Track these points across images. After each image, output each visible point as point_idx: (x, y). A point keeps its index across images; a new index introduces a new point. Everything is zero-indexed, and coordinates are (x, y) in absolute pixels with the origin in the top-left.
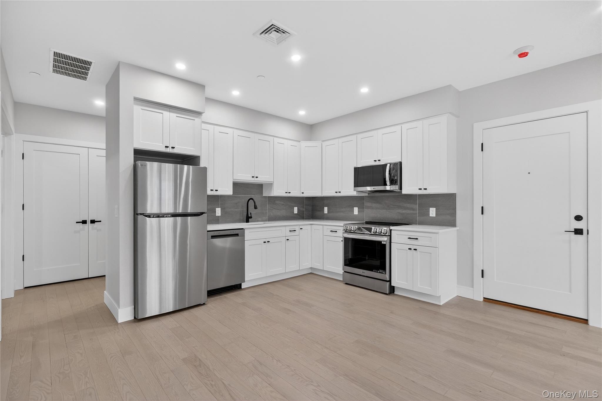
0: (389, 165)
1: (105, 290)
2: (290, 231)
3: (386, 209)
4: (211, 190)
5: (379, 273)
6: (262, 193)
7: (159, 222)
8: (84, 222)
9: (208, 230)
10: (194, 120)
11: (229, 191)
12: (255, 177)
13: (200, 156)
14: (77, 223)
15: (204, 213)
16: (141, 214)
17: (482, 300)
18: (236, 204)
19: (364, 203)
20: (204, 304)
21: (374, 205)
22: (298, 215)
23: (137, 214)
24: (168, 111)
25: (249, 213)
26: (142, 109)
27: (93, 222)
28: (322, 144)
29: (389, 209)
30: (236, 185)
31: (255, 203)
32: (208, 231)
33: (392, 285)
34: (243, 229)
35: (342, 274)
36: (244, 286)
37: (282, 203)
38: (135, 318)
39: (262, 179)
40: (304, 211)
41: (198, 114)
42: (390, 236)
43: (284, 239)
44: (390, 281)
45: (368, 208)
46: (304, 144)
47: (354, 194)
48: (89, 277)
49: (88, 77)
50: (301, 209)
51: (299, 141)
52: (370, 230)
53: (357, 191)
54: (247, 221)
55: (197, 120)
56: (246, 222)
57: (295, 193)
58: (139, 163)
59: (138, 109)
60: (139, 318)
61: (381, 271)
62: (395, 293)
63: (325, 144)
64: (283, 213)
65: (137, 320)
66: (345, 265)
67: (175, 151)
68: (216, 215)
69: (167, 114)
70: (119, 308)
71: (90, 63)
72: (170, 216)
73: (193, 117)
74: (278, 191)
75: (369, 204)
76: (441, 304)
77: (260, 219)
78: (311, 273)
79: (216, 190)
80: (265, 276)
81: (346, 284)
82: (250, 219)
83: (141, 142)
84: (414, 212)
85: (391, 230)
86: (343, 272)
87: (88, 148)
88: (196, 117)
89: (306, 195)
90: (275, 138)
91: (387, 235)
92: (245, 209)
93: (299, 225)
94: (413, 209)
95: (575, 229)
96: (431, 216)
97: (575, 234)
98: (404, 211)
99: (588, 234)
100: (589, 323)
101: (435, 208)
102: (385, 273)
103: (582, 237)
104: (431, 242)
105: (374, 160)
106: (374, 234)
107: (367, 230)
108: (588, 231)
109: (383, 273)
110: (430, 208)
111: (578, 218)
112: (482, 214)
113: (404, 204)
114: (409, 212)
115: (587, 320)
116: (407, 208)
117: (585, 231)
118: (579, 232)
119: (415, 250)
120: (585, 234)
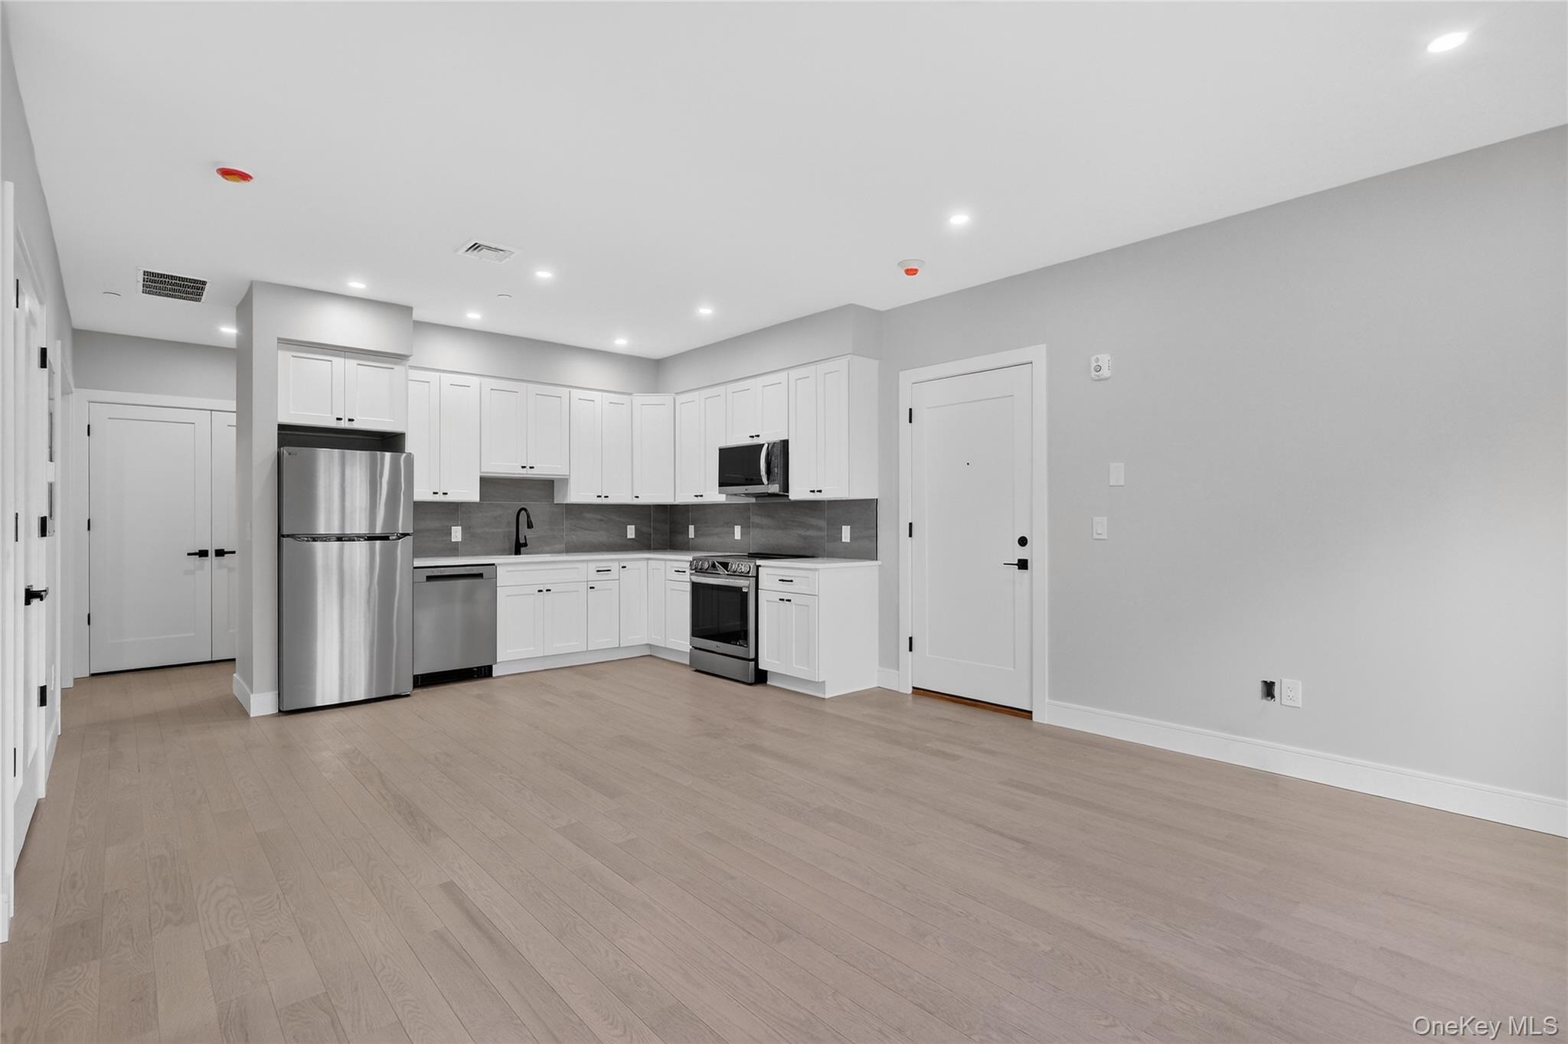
0: (766, 445)
1: (235, 673)
2: (598, 571)
4: (434, 493)
5: (740, 645)
6: (553, 499)
7: (341, 550)
8: (203, 554)
9: (415, 566)
10: (393, 369)
11: (473, 495)
12: (528, 467)
13: (404, 434)
14: (189, 554)
15: (408, 534)
16: (288, 536)
17: (910, 691)
18: (495, 518)
19: (749, 518)
20: (408, 696)
21: (765, 521)
22: (636, 541)
23: (283, 536)
24: (341, 357)
25: (520, 536)
26: (293, 356)
27: (220, 553)
28: (675, 399)
29: (785, 529)
30: (488, 483)
31: (528, 517)
32: (415, 568)
33: (760, 667)
34: (494, 564)
35: (689, 651)
36: (497, 671)
37: (599, 517)
38: (280, 711)
39: (543, 469)
40: (651, 534)
41: (399, 358)
42: (757, 577)
43: (584, 587)
44: (756, 660)
45: (755, 526)
46: (640, 399)
47: (720, 498)
48: (213, 659)
49: (203, 298)
50: (645, 529)
51: (631, 394)
52: (727, 567)
53: (727, 495)
54: (518, 552)
55: (399, 369)
56: (516, 554)
57: (621, 496)
58: (285, 450)
59: (285, 357)
60: (284, 710)
61: (739, 641)
62: (768, 683)
63: (680, 399)
64: (601, 536)
65: (282, 712)
66: (693, 634)
67: (355, 426)
68: (453, 540)
69: (338, 362)
70: (252, 692)
71: (204, 283)
72: (335, 539)
73: (391, 363)
74: (578, 493)
75: (755, 519)
76: (827, 696)
77: (547, 548)
78: (650, 656)
79: (445, 494)
80: (542, 655)
81: (697, 671)
82: (522, 549)
83: (292, 412)
84: (821, 534)
85: (758, 567)
86: (691, 650)
87: (211, 410)
88: (396, 364)
89: (642, 501)
90: (573, 391)
91: (750, 575)
92: (514, 529)
93: (619, 560)
94: (820, 529)
95: (1019, 560)
96: (843, 540)
97: (1019, 568)
98: (808, 533)
99: (1031, 569)
100: (1033, 717)
101: (849, 525)
102: (747, 646)
103: (1025, 574)
104: (809, 586)
105: (750, 436)
106: (734, 574)
107: (723, 567)
108: (1031, 564)
109: (745, 646)
110: (843, 526)
111: (1022, 541)
112: (910, 536)
113: (807, 518)
114: (814, 533)
115: (1030, 712)
116: (811, 527)
117: (1029, 563)
118: (1022, 564)
119: (788, 601)
120: (1029, 569)
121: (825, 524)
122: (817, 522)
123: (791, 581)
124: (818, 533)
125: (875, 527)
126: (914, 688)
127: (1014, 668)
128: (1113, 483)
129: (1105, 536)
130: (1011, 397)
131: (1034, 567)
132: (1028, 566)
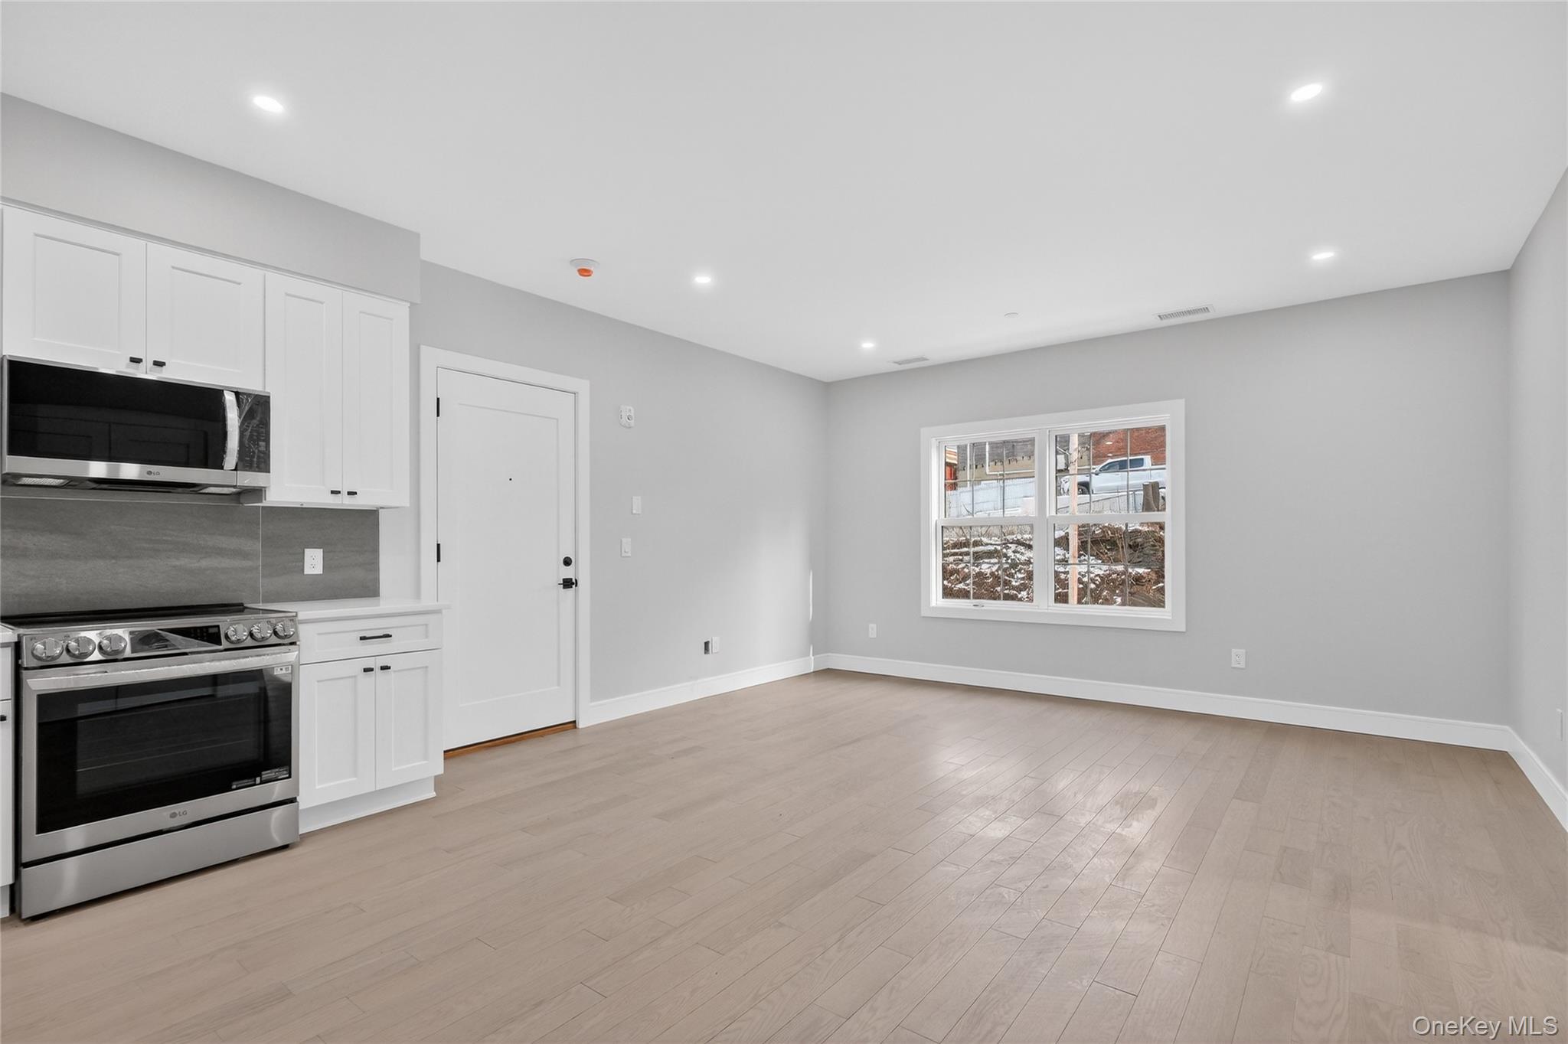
0: (234, 395)
5: (262, 782)
35: (10, 882)
52: (210, 636)
61: (266, 775)
66: (42, 829)
84: (247, 563)
94: (244, 554)
97: (564, 588)
98: (205, 563)
99: (576, 586)
100: (577, 726)
101: (321, 548)
102: (287, 776)
103: (570, 591)
104: (427, 637)
105: (131, 358)
106: (238, 647)
107: (196, 638)
108: (576, 580)
109: (280, 777)
110: (306, 550)
111: (567, 562)
112: (439, 560)
113: (204, 536)
114: (226, 563)
115: (574, 722)
116: (220, 552)
117: (574, 581)
118: (568, 583)
119: (384, 668)
120: (574, 586)
121: (259, 546)
122: (233, 543)
123: (389, 636)
124: (237, 563)
125: (375, 551)
127: (558, 684)
128: (634, 512)
129: (629, 554)
130: (555, 421)
131: (579, 583)
132: (573, 584)
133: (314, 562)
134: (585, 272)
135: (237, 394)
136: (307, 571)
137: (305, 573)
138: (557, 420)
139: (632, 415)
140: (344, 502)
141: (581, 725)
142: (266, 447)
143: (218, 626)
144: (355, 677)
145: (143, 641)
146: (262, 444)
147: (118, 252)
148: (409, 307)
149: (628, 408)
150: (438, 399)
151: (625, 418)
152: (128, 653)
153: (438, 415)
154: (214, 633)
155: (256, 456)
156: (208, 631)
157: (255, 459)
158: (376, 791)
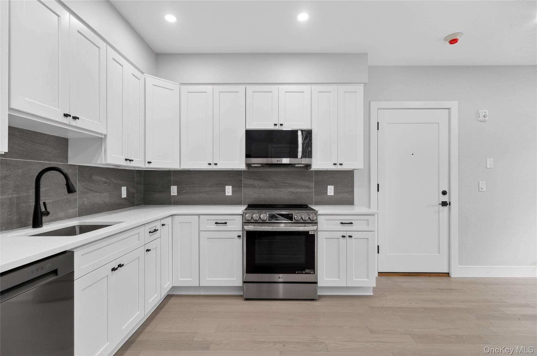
2: (150, 232)
3: (275, 188)
5: (305, 273)
6: (67, 157)
19: (241, 181)
21: (256, 183)
22: (127, 200)
25: (40, 203)
28: (180, 88)
29: (278, 188)
33: (317, 286)
35: (240, 285)
37: (104, 179)
40: (134, 193)
43: (143, 251)
44: (315, 282)
45: (247, 186)
51: (144, 73)
52: (289, 217)
57: (138, 161)
61: (307, 271)
64: (106, 198)
66: (247, 272)
74: (113, 156)
82: (44, 218)
84: (310, 191)
86: (242, 283)
90: (109, 48)
93: (160, 219)
94: (309, 188)
95: (442, 202)
96: (328, 194)
97: (442, 206)
98: (298, 190)
99: (450, 205)
100: (450, 276)
101: (333, 185)
102: (313, 273)
103: (446, 208)
104: (368, 226)
105: (274, 124)
106: (297, 222)
107: (285, 218)
108: (450, 203)
109: (311, 273)
110: (328, 186)
111: (444, 193)
112: (378, 191)
113: (297, 181)
114: (303, 190)
115: (448, 273)
116: (301, 187)
117: (448, 203)
118: (444, 204)
119: (350, 237)
120: (448, 205)
121: (313, 185)
122: (306, 183)
123: (351, 223)
124: (307, 190)
125: (353, 187)
126: (379, 273)
127: (439, 253)
128: (488, 167)
129: (484, 190)
130: (437, 124)
131: (451, 204)
132: (447, 204)
133: (331, 190)
134: (454, 41)
135: (302, 131)
136: (329, 194)
137: (328, 195)
138: (438, 123)
139: (487, 114)
140: (339, 168)
141: (453, 275)
142: (311, 149)
143: (292, 214)
144: (339, 238)
145: (272, 217)
146: (309, 148)
147: (271, 91)
148: (364, 86)
149: (484, 111)
150: (378, 123)
151: (481, 116)
152: (268, 221)
153: (378, 129)
154: (291, 217)
155: (308, 153)
156: (289, 215)
157: (307, 154)
158: (347, 287)
